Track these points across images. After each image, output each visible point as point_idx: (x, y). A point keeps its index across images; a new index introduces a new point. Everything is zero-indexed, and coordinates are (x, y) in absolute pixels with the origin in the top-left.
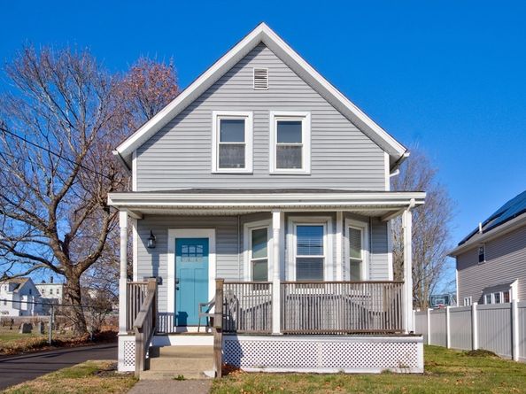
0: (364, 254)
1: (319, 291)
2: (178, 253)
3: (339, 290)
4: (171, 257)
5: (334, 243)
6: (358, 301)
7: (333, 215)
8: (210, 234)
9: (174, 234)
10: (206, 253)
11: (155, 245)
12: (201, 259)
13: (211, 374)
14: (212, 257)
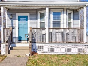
0: (72, 20)
1: (59, 31)
2: (19, 20)
3: (65, 31)
4: (17, 21)
5: (64, 17)
6: (71, 34)
7: (63, 9)
8: (28, 14)
9: (17, 14)
10: (27, 20)
11: (12, 18)
12: (25, 22)
13: (28, 55)
14: (29, 21)
